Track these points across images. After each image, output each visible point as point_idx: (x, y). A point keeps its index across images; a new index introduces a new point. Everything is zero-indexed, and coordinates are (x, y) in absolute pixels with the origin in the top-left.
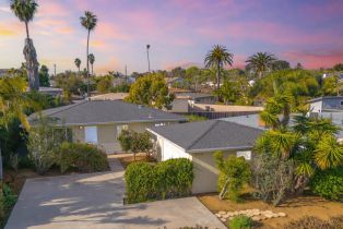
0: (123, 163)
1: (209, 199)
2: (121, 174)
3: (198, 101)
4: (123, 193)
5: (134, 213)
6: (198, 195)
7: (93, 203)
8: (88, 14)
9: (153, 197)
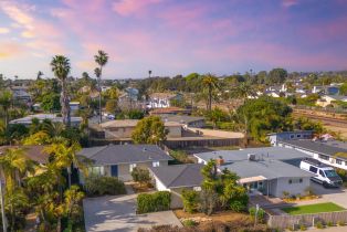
0: (136, 190)
1: (178, 212)
2: (135, 196)
3: (190, 124)
4: (136, 207)
5: (141, 219)
6: (174, 210)
7: (121, 212)
8: (101, 53)
9: (151, 210)
